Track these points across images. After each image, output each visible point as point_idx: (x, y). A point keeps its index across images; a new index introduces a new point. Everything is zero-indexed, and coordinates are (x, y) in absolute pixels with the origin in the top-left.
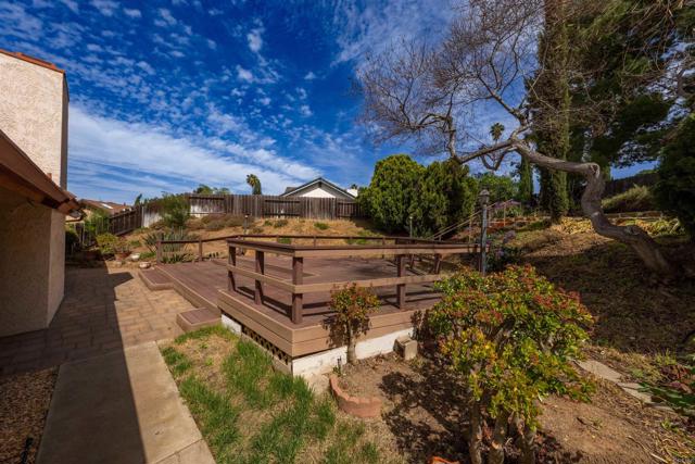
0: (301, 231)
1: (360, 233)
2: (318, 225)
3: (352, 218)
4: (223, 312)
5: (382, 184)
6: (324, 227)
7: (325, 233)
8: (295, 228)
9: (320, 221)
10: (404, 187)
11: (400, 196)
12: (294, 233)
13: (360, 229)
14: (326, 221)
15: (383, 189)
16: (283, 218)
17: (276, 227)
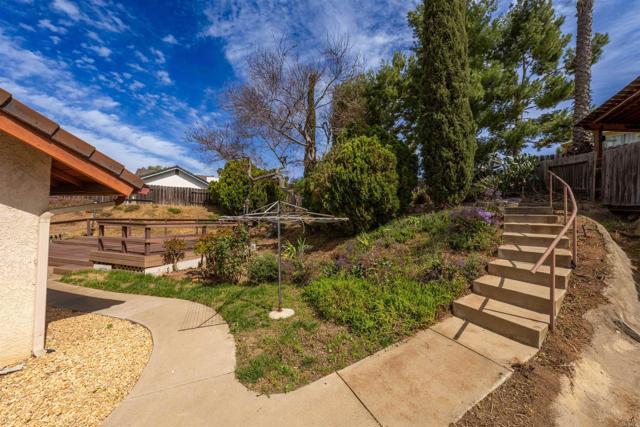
0: (154, 215)
1: (210, 216)
2: (171, 210)
3: (204, 205)
4: (95, 262)
5: (229, 180)
6: (178, 212)
7: (177, 217)
8: (147, 213)
9: (173, 206)
10: (245, 184)
11: (240, 190)
12: (146, 217)
13: (211, 214)
14: (180, 207)
15: (229, 184)
16: (134, 203)
17: (126, 211)
